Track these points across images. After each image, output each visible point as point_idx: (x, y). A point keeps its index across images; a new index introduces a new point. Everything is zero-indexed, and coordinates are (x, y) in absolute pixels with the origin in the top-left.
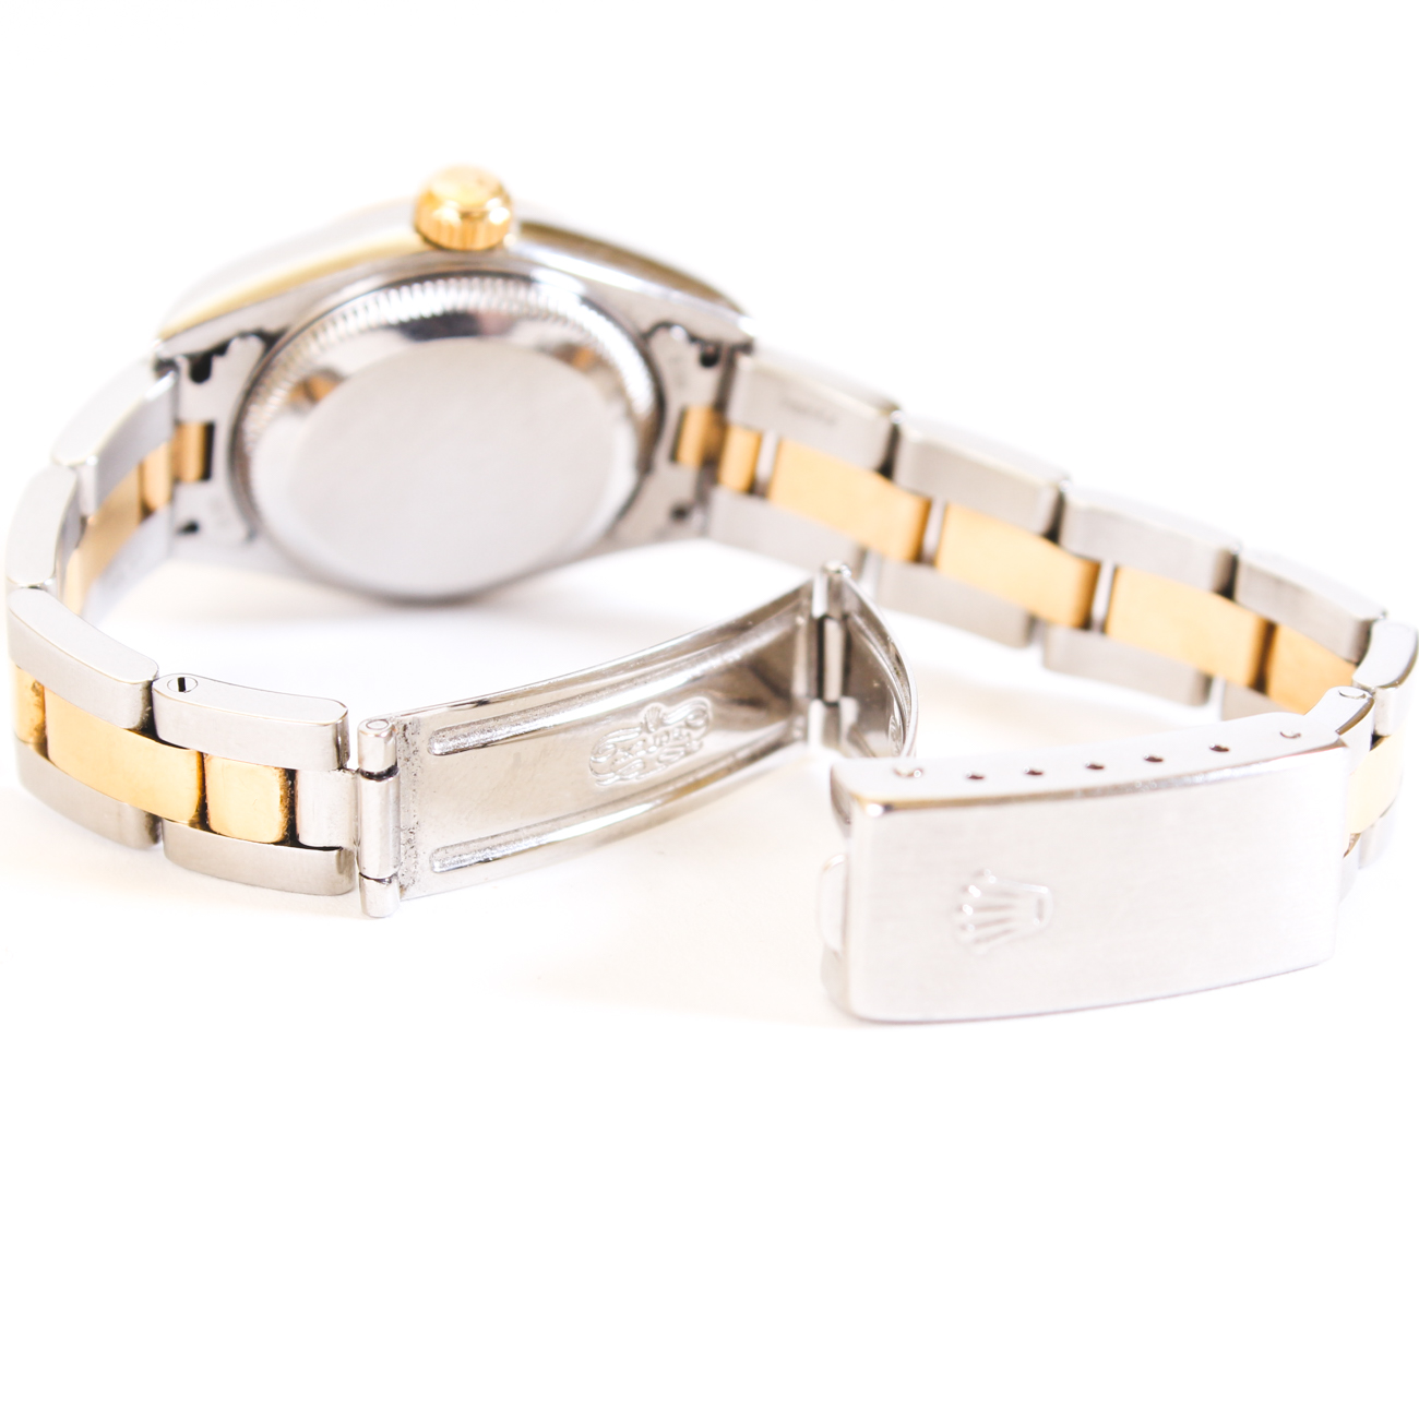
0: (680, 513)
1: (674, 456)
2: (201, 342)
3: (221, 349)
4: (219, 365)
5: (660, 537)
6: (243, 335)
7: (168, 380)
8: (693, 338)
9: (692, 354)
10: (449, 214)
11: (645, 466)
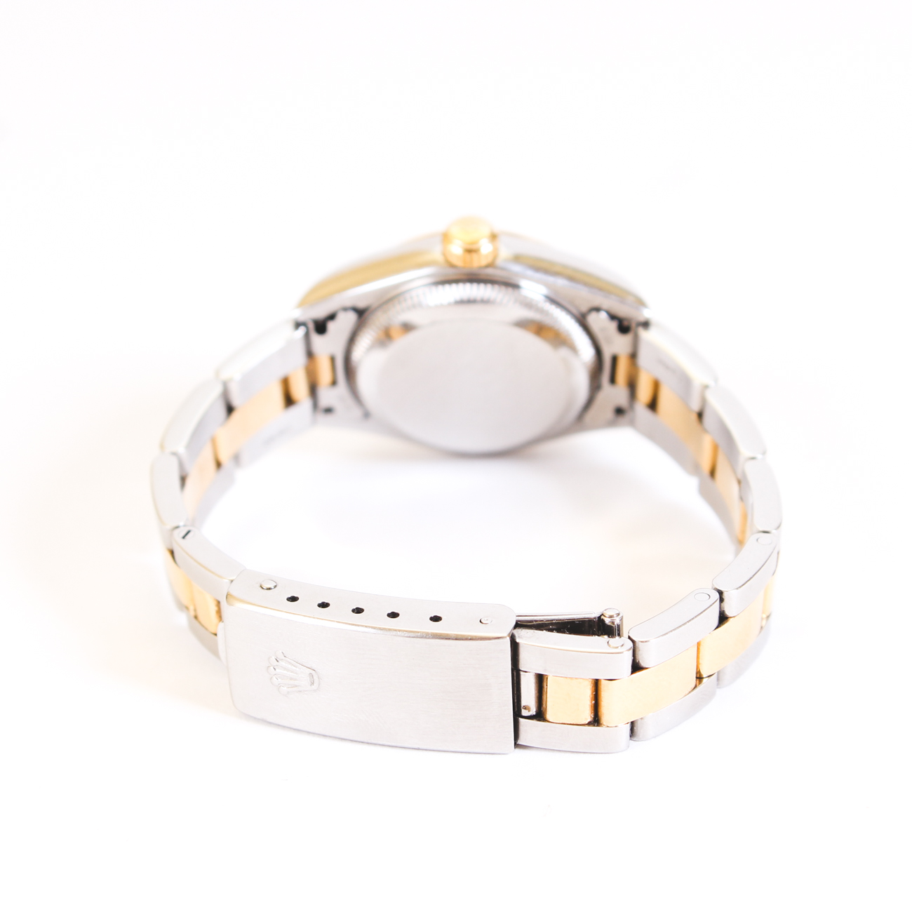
0: (619, 411)
1: (613, 380)
2: (320, 312)
3: (332, 317)
4: (331, 326)
5: (611, 424)
6: (345, 309)
7: (302, 330)
8: (613, 317)
9: (613, 326)
10: (456, 250)
11: (595, 386)
